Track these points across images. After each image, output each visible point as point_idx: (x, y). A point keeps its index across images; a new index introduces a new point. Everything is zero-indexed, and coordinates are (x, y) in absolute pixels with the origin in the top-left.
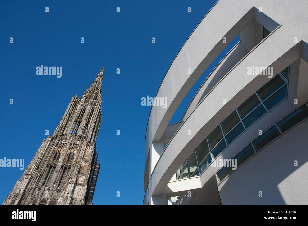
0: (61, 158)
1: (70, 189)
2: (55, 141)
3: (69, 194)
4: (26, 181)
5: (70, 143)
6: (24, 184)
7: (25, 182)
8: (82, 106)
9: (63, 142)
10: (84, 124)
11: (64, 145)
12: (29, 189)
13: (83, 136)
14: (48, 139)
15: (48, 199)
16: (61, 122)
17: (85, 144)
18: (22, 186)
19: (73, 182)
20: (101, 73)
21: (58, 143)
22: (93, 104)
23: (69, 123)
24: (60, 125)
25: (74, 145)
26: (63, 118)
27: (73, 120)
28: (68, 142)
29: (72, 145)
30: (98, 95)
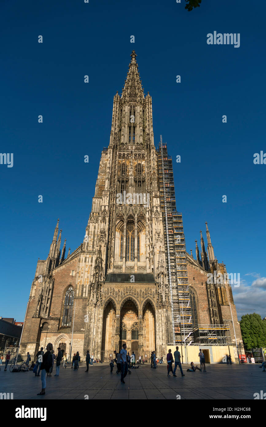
0: (131, 171)
1: (156, 203)
2: (117, 152)
3: (157, 208)
4: (106, 197)
5: (134, 153)
6: (105, 201)
7: (106, 199)
8: (129, 107)
9: (126, 153)
10: (141, 129)
11: (127, 156)
12: (111, 205)
13: (147, 144)
14: (109, 151)
15: (134, 215)
16: (113, 129)
17: (153, 153)
18: (104, 203)
19: (158, 196)
20: (134, 61)
21: (120, 155)
22: (142, 103)
23: (123, 129)
24: (114, 133)
25: (139, 155)
26: (112, 124)
27: (126, 126)
28: (132, 152)
29: (137, 155)
30: (141, 91)
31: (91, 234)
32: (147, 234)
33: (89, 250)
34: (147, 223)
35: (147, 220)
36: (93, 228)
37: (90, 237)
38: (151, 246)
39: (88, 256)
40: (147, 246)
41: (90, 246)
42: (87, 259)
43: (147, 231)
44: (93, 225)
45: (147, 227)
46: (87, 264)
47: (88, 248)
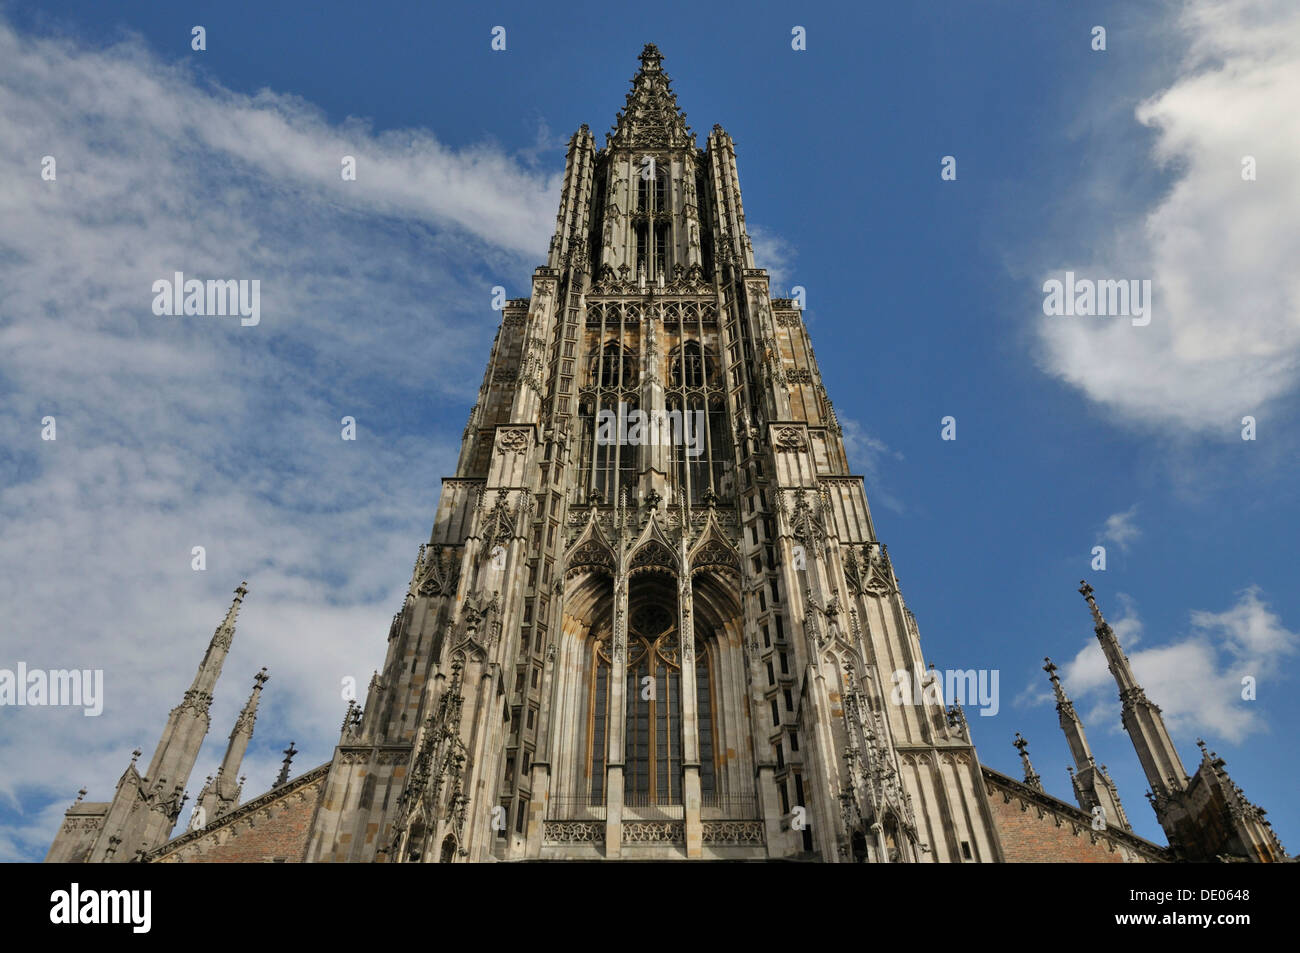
0: (651, 365)
2: (577, 297)
5: (662, 300)
9: (622, 301)
10: (693, 226)
11: (630, 310)
13: (725, 266)
17: (757, 291)
19: (800, 444)
20: (651, 68)
22: (694, 154)
25: (689, 306)
28: (651, 296)
29: (677, 306)
31: (418, 652)
32: (754, 635)
33: (396, 735)
34: (748, 578)
35: (750, 567)
36: (432, 619)
37: (410, 667)
38: (780, 699)
39: (385, 771)
40: (759, 697)
41: (404, 718)
42: (380, 792)
43: (753, 622)
44: (431, 607)
45: (752, 602)
46: (376, 817)
47: (392, 726)
